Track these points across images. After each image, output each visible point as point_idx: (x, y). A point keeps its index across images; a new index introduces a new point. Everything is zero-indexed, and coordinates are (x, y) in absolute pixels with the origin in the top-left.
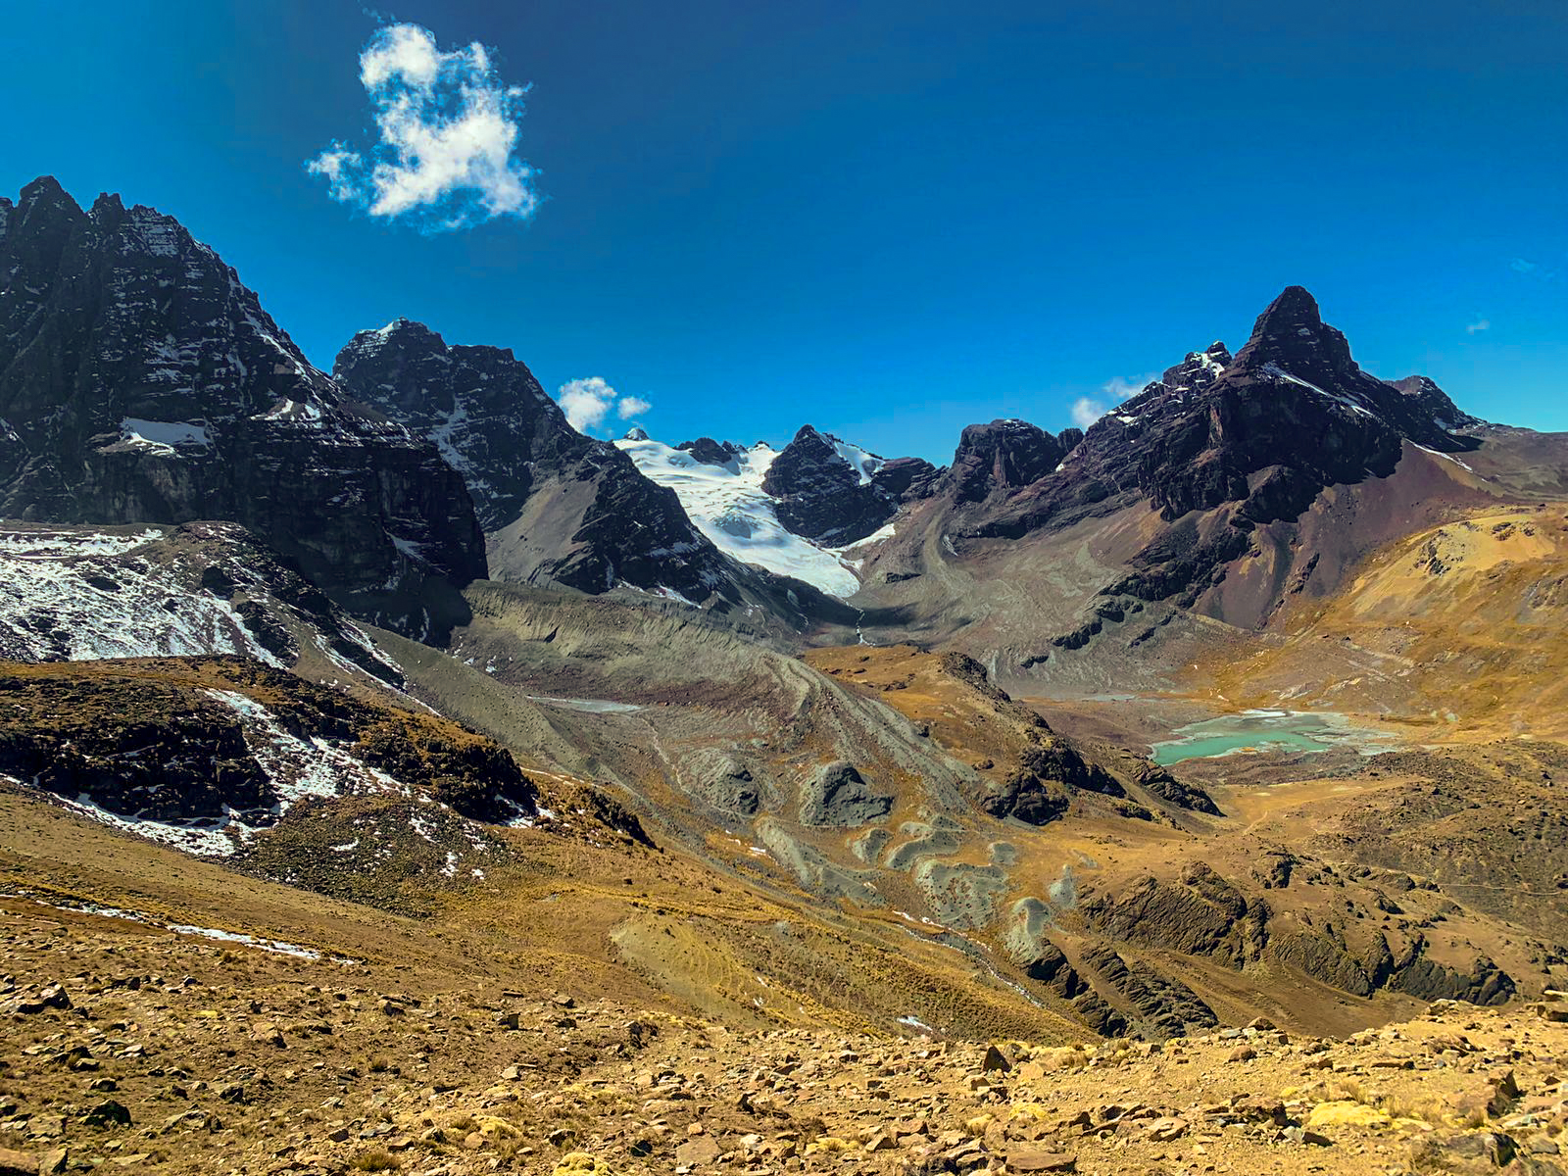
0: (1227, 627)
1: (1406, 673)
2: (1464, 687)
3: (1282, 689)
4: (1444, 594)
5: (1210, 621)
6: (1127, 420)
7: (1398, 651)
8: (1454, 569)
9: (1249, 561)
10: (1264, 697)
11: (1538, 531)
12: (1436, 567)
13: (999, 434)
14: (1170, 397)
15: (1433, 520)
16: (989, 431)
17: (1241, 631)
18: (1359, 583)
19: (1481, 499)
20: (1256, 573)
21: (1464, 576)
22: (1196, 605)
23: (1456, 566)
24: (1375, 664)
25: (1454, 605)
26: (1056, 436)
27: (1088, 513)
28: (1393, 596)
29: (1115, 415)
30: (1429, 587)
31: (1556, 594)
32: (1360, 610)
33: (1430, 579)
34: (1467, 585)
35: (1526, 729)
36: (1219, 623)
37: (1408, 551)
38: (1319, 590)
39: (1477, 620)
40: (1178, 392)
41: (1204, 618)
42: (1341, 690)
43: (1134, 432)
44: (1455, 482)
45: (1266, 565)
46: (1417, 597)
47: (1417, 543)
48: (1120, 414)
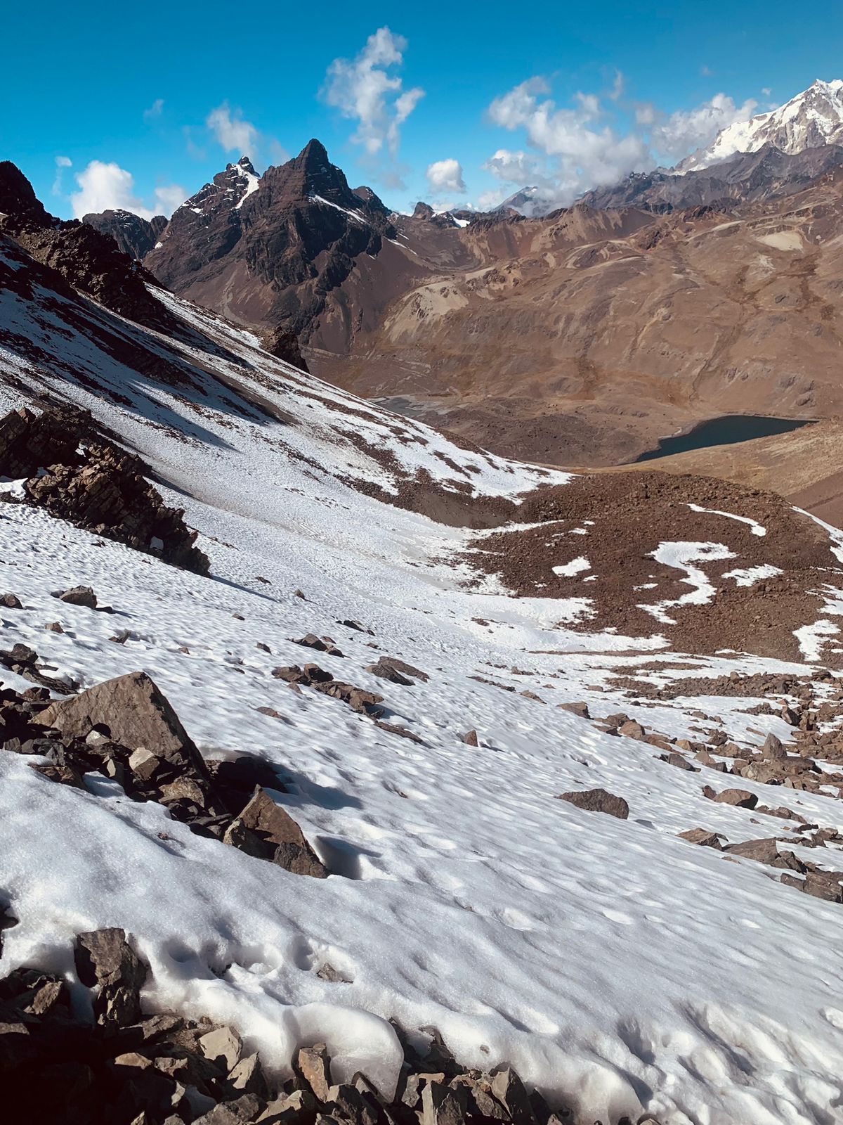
0: (330, 354)
1: (428, 372)
2: (455, 376)
3: (377, 385)
4: (430, 328)
5: (321, 351)
6: (197, 211)
7: (421, 361)
8: (430, 315)
9: (330, 315)
10: (368, 391)
11: (458, 292)
12: (422, 314)
13: (113, 222)
14: (224, 197)
15: (410, 287)
16: (105, 219)
17: (338, 355)
18: (387, 324)
19: (426, 272)
20: (335, 320)
21: (436, 318)
22: (310, 342)
23: (431, 313)
24: (413, 368)
25: (435, 334)
26: (150, 221)
27: (195, 278)
28: (406, 331)
29: (188, 207)
30: (422, 324)
31: (478, 326)
32: (393, 339)
33: (421, 321)
34: (437, 324)
35: (487, 392)
36: (326, 352)
37: (406, 305)
38: (369, 330)
39: (447, 341)
40: (229, 193)
41: (317, 350)
42: (403, 383)
43: (206, 221)
44: (412, 262)
45: (339, 316)
46: (418, 330)
47: (409, 300)
48: (191, 206)
